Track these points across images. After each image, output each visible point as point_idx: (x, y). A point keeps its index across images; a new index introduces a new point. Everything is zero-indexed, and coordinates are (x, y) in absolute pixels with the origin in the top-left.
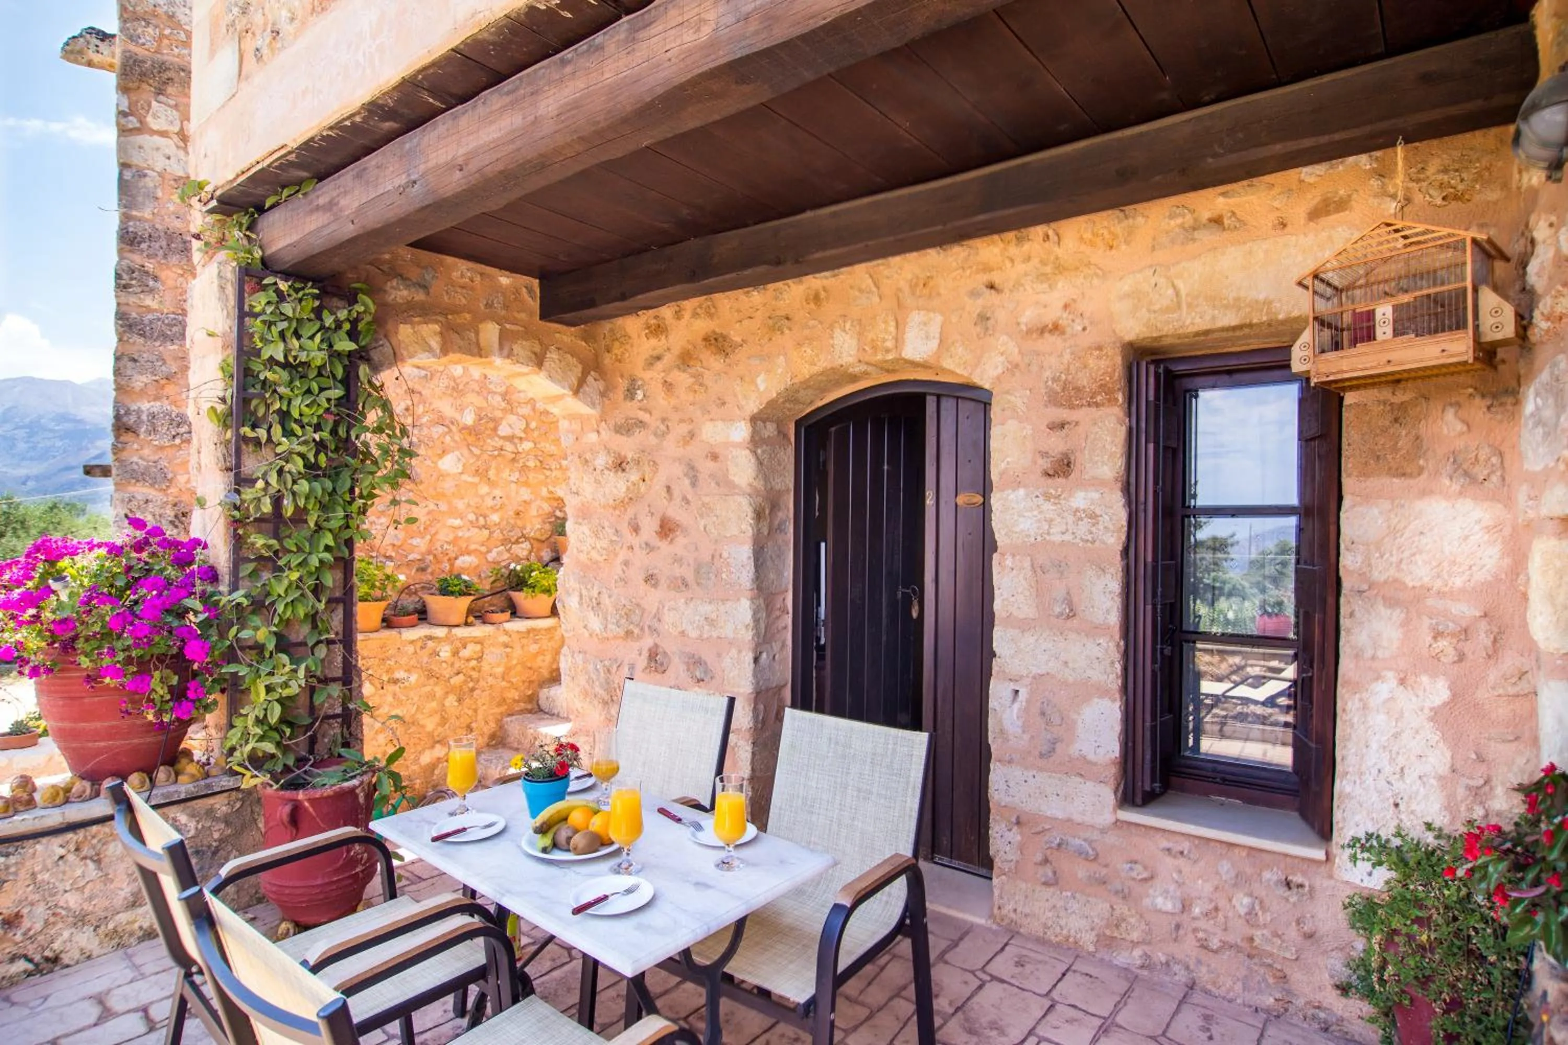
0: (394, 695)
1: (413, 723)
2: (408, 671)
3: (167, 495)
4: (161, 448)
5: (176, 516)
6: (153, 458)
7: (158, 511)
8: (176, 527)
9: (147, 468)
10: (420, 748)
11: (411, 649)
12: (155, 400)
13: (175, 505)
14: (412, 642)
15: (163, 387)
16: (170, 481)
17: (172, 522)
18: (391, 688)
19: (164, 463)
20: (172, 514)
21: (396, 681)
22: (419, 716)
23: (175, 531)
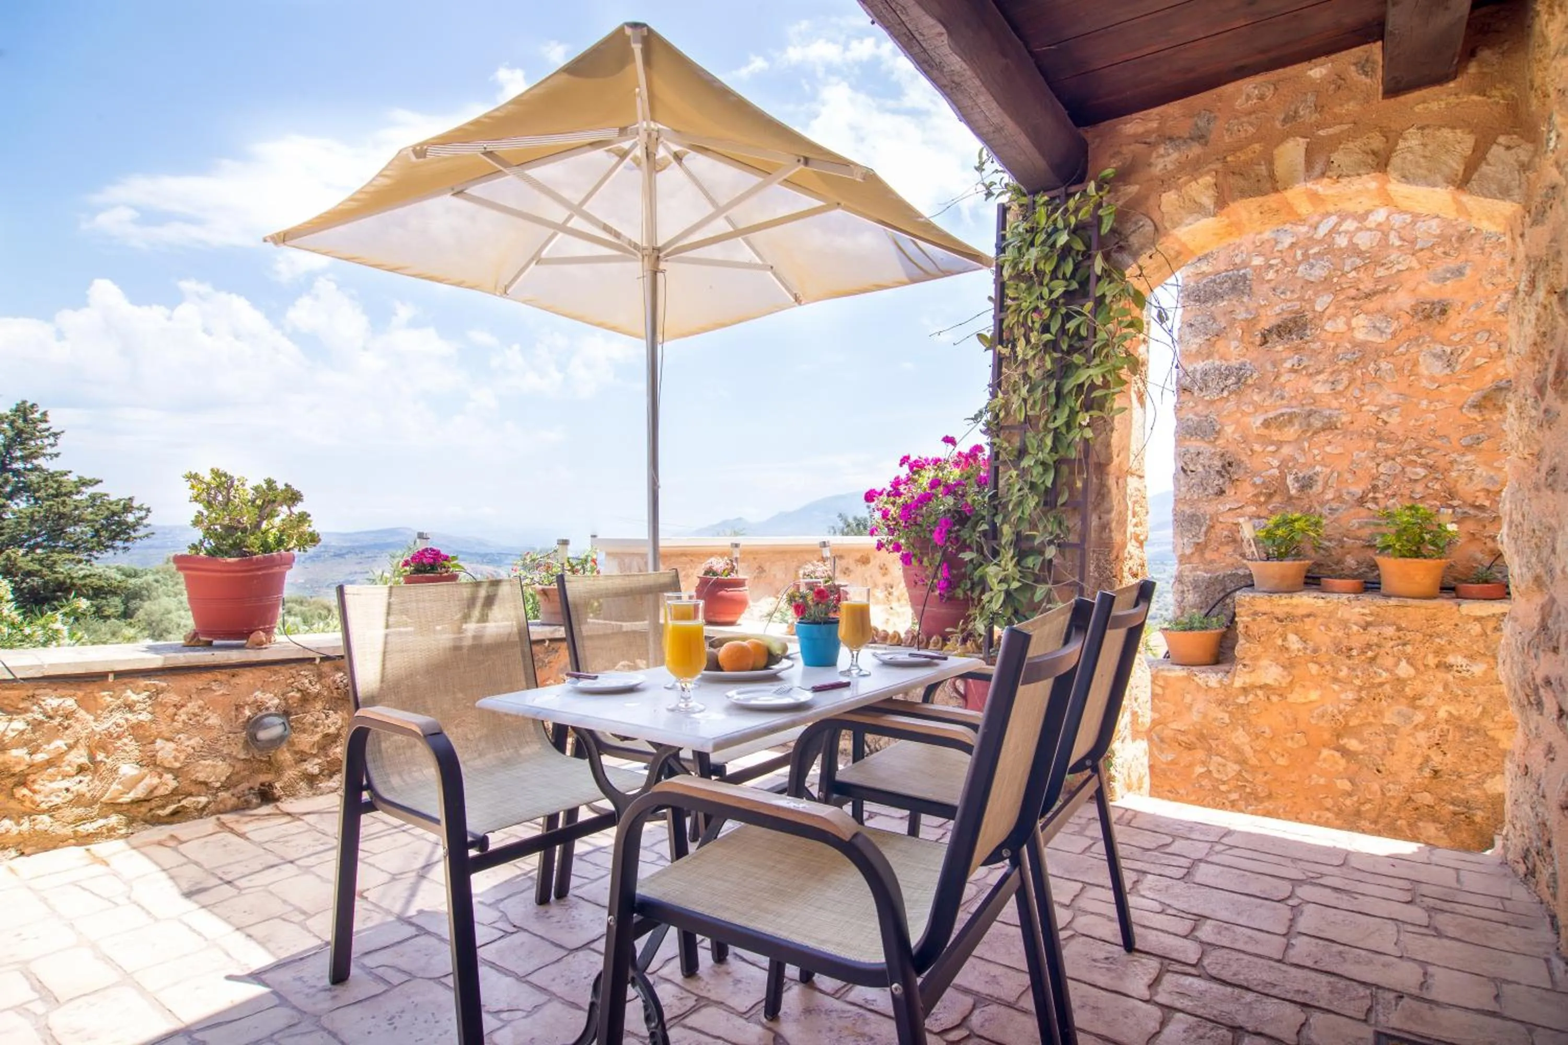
0: (1446, 686)
1: (1477, 731)
2: (1471, 657)
3: (1215, 447)
4: (1212, 402)
5: (1223, 466)
6: (1204, 413)
7: (1207, 463)
8: (1223, 476)
9: (1200, 422)
10: (1485, 768)
11: (1476, 628)
12: (1208, 358)
13: (1222, 455)
14: (1478, 619)
15: (1213, 345)
16: (1218, 433)
17: (1218, 472)
18: (1441, 675)
19: (1214, 416)
20: (1220, 464)
21: (1449, 667)
22: (1486, 723)
23: (1221, 481)
